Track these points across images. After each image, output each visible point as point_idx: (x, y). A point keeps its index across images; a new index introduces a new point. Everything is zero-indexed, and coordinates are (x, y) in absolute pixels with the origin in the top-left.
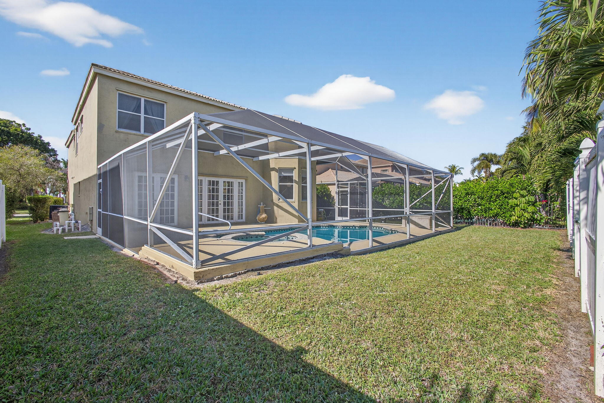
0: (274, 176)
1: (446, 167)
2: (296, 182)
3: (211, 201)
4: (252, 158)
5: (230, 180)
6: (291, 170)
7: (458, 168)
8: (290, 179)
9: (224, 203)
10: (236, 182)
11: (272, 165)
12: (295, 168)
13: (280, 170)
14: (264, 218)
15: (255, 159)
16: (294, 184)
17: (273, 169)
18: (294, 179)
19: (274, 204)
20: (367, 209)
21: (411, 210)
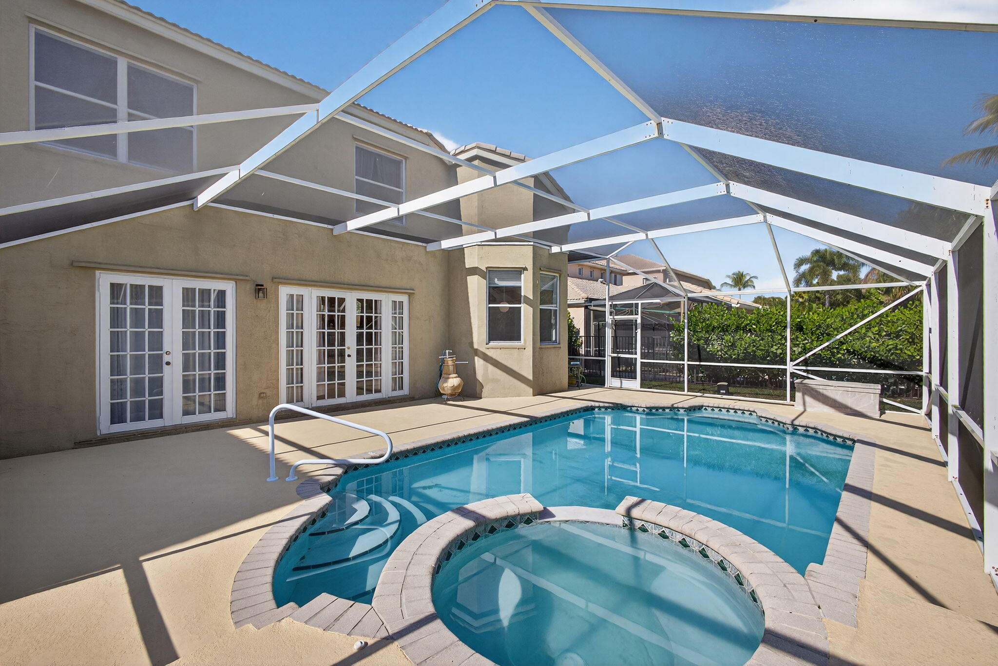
0: (477, 288)
1: (729, 276)
2: (528, 301)
3: (326, 348)
4: (424, 244)
5: (373, 296)
6: (518, 272)
7: (748, 278)
8: (514, 294)
9: (359, 352)
10: (386, 301)
11: (470, 261)
12: (525, 269)
13: (490, 273)
14: (454, 388)
15: (431, 247)
16: (523, 306)
17: (474, 271)
18: (523, 294)
19: (476, 352)
20: (686, 363)
21: (804, 368)
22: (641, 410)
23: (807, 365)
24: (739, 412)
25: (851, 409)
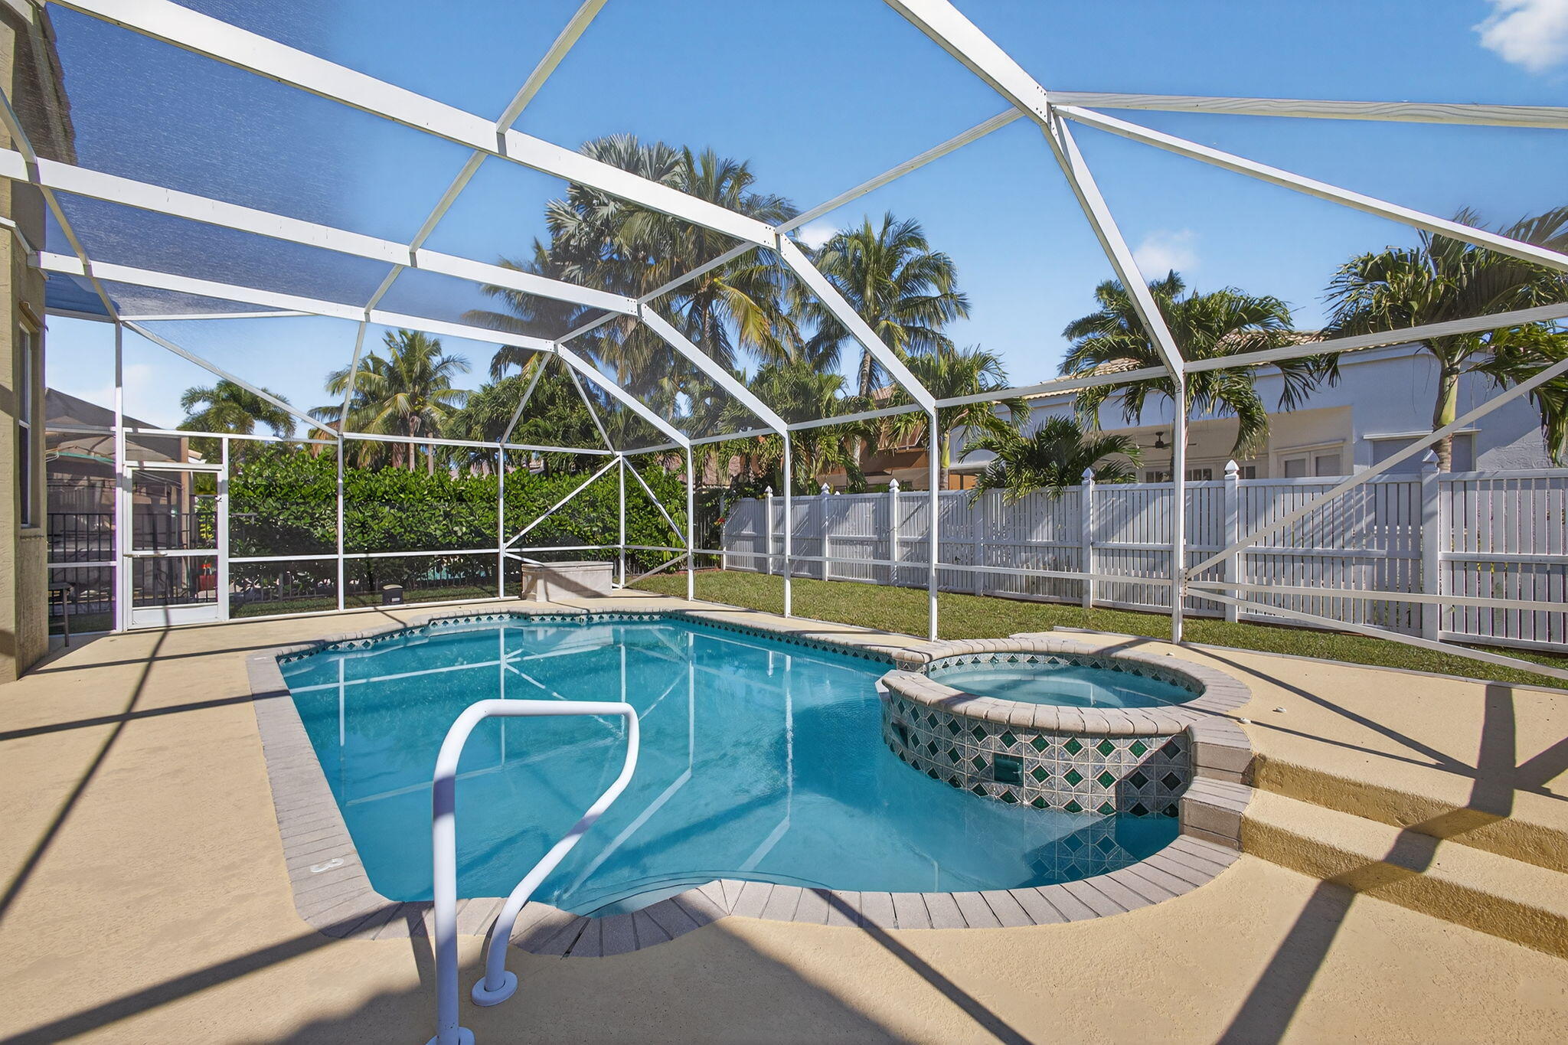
20: (341, 556)
21: (518, 550)
22: (358, 644)
23: (520, 547)
24: (484, 619)
25: (591, 590)
